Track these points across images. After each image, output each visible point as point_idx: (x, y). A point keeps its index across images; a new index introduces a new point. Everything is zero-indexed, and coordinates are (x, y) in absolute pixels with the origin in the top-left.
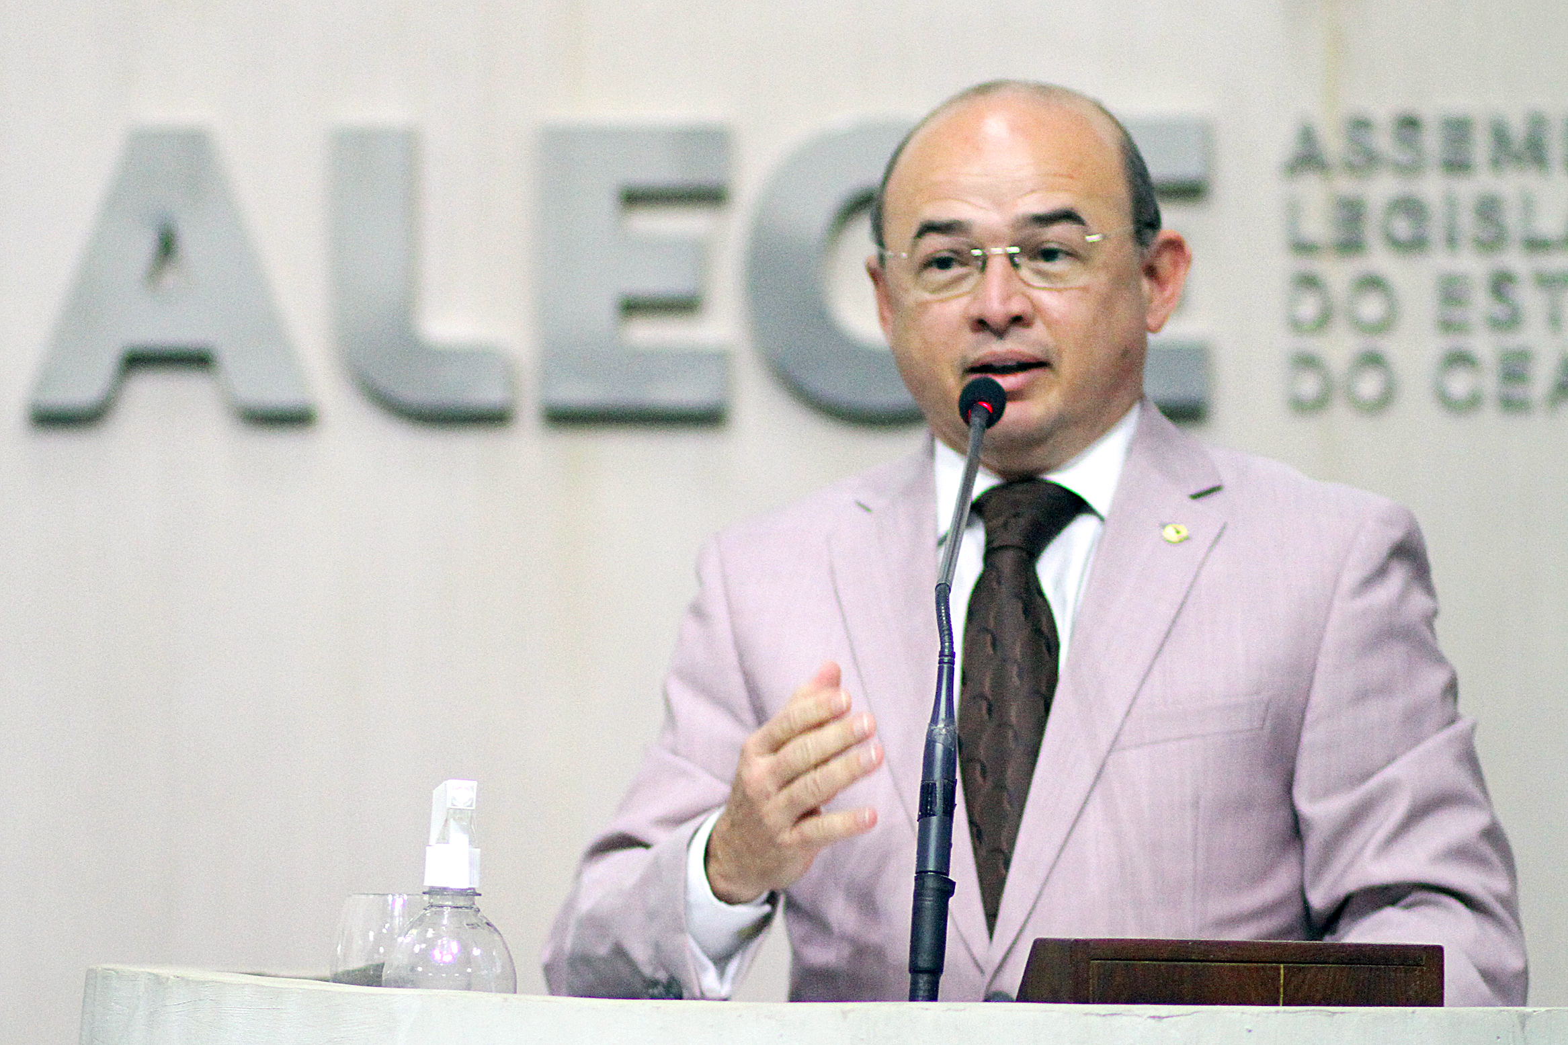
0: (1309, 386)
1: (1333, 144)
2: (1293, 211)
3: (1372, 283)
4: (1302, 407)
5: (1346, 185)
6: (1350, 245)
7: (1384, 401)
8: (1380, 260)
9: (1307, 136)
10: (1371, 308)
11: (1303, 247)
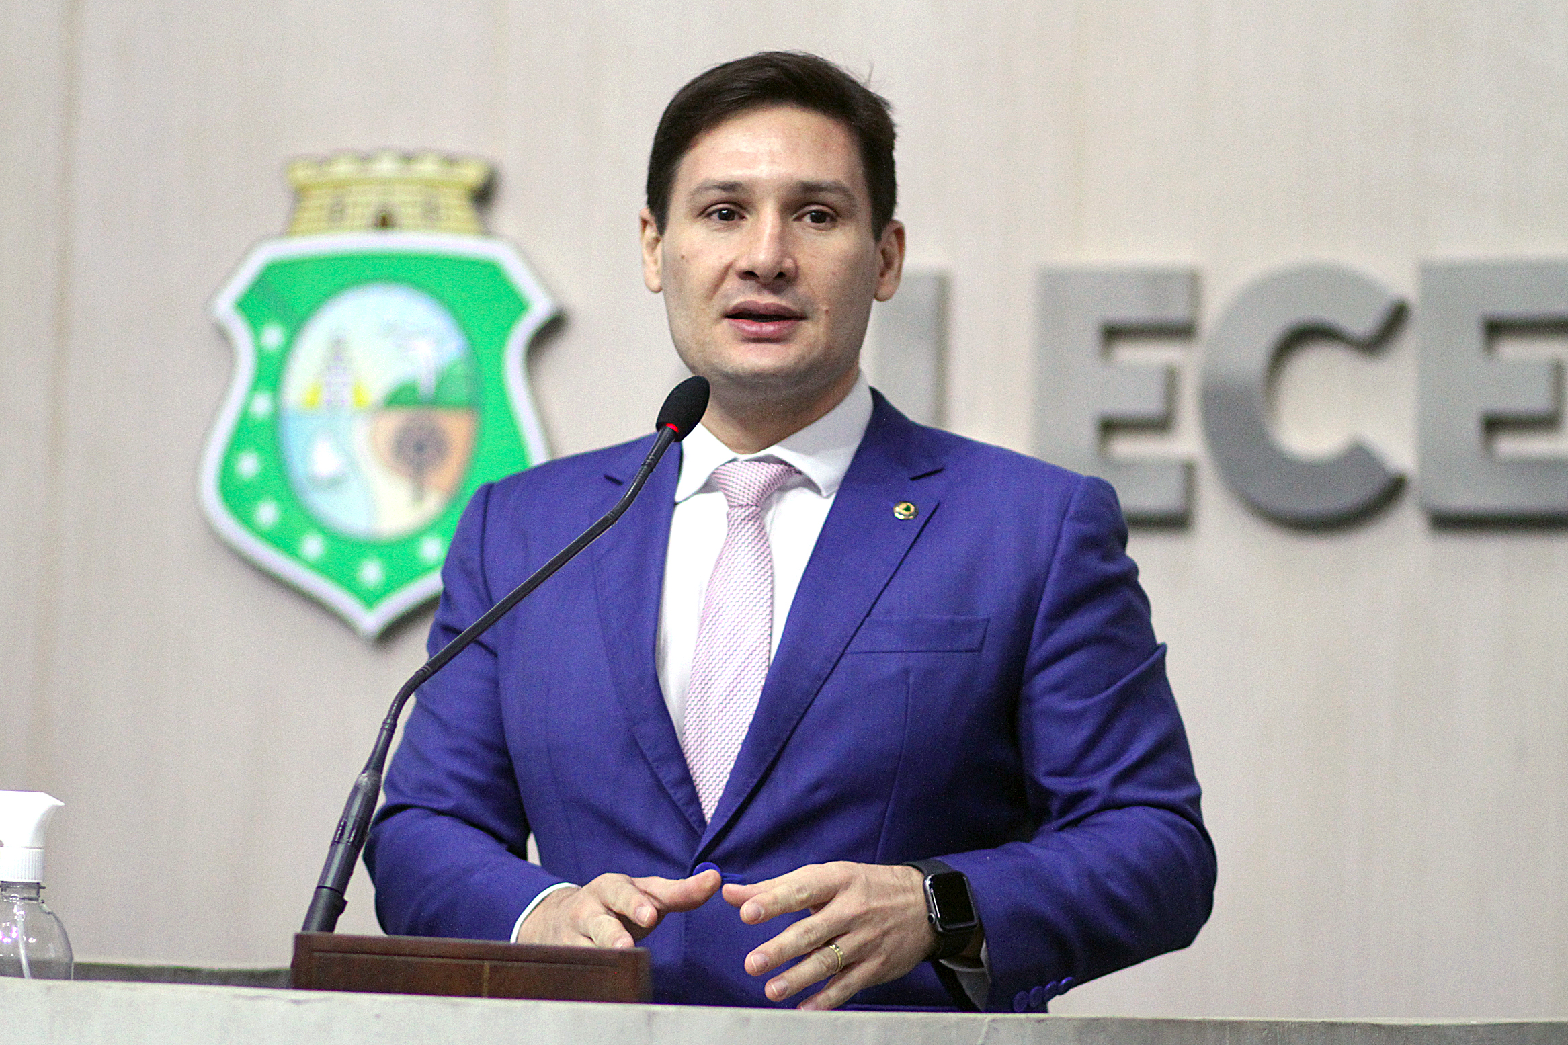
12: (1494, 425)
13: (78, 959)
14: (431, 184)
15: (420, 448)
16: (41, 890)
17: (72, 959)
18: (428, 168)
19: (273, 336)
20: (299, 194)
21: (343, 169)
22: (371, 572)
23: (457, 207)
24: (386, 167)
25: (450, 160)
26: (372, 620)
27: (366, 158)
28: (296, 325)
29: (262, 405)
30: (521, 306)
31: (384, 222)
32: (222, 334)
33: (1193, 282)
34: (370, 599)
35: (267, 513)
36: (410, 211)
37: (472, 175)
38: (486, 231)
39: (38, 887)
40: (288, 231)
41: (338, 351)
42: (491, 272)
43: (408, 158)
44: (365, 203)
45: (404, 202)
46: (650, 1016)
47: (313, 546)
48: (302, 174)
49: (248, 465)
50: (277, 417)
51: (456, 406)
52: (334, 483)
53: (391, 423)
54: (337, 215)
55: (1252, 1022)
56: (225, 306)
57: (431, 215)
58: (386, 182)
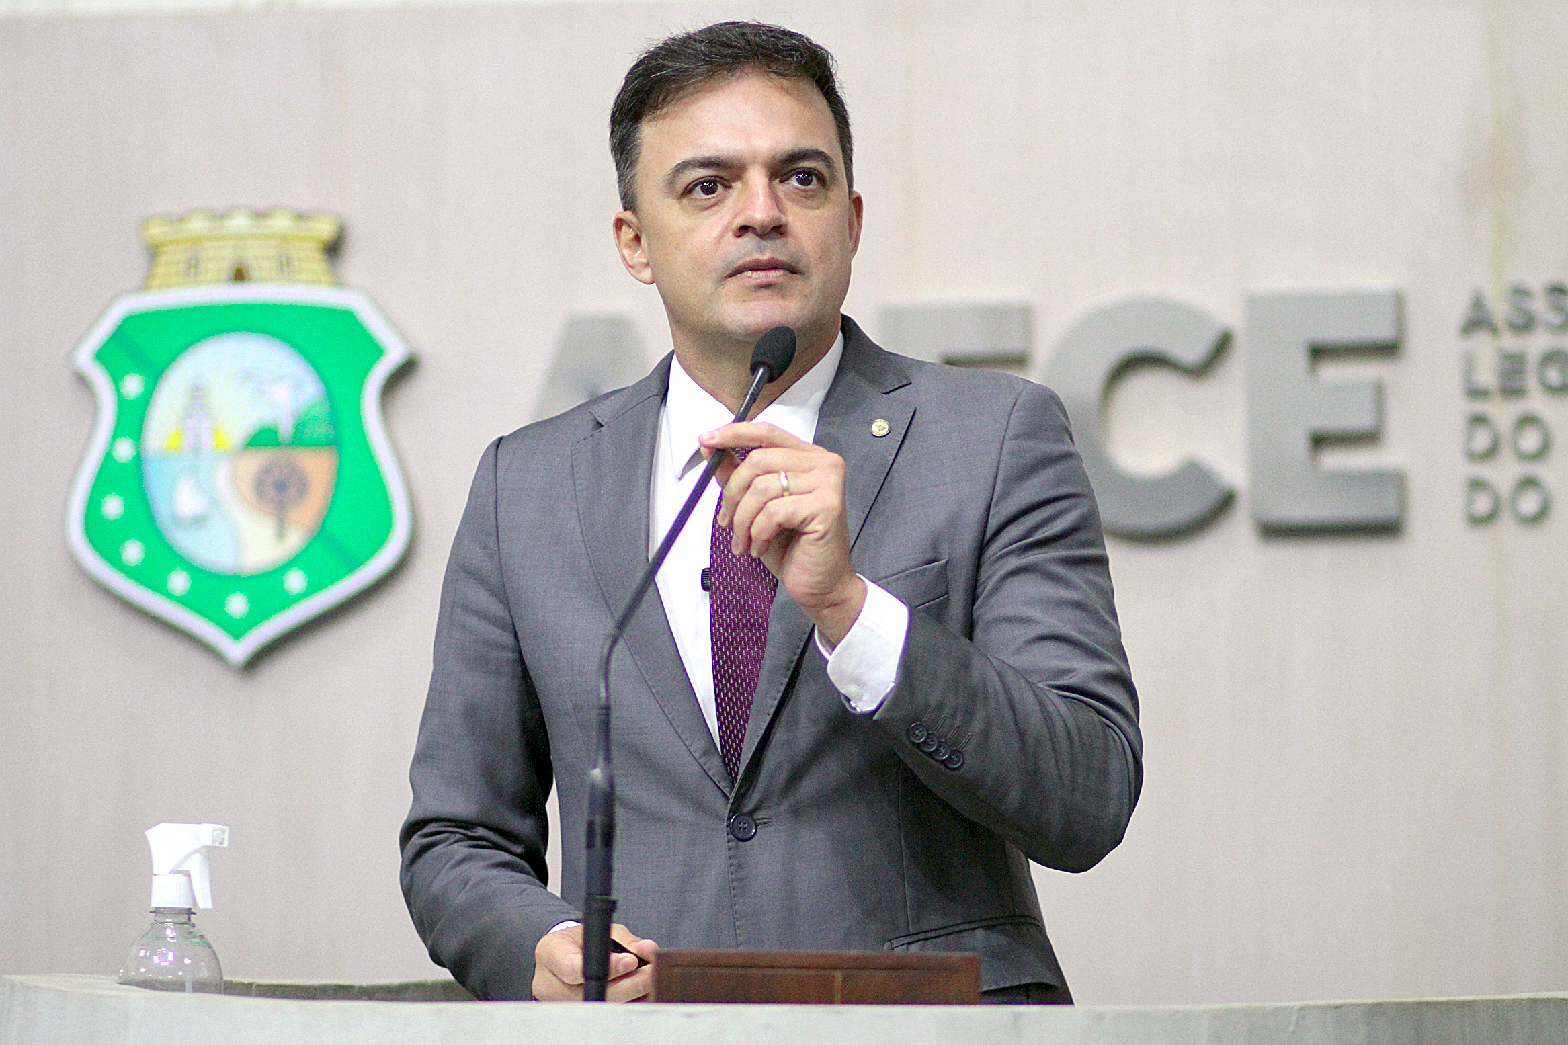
0: (1482, 505)
1: (1499, 309)
2: (1469, 364)
3: (1528, 420)
4: (1479, 521)
5: (1510, 342)
6: (1512, 389)
7: (1540, 516)
8: (1537, 402)
9: (1478, 304)
10: (1530, 441)
11: (1475, 393)
12: (1320, 441)
13: (226, 978)
14: (285, 239)
15: (281, 486)
16: (192, 915)
17: (222, 979)
18: (281, 223)
19: (133, 385)
20: (153, 252)
21: (197, 225)
22: (237, 605)
23: (312, 262)
24: (239, 223)
25: (301, 216)
26: (239, 651)
27: (220, 216)
28: (155, 375)
29: (124, 450)
30: (377, 352)
31: (239, 275)
32: (82, 381)
33: (1024, 316)
34: (236, 630)
35: (133, 552)
36: (266, 264)
37: (324, 229)
38: (338, 283)
39: (189, 912)
40: (143, 287)
41: (197, 396)
42: (347, 318)
43: (260, 215)
44: (219, 259)
45: (258, 256)
46: (1016, 1017)
47: (179, 582)
48: (156, 231)
49: (113, 507)
50: (139, 459)
51: (316, 444)
52: (198, 521)
53: (253, 463)
54: (193, 268)
55: (1482, 1001)
56: (84, 358)
57: (285, 266)
58: (241, 237)
